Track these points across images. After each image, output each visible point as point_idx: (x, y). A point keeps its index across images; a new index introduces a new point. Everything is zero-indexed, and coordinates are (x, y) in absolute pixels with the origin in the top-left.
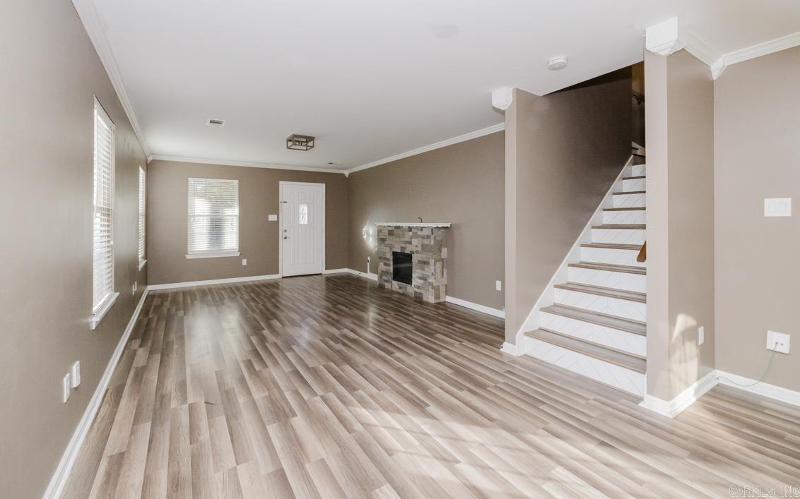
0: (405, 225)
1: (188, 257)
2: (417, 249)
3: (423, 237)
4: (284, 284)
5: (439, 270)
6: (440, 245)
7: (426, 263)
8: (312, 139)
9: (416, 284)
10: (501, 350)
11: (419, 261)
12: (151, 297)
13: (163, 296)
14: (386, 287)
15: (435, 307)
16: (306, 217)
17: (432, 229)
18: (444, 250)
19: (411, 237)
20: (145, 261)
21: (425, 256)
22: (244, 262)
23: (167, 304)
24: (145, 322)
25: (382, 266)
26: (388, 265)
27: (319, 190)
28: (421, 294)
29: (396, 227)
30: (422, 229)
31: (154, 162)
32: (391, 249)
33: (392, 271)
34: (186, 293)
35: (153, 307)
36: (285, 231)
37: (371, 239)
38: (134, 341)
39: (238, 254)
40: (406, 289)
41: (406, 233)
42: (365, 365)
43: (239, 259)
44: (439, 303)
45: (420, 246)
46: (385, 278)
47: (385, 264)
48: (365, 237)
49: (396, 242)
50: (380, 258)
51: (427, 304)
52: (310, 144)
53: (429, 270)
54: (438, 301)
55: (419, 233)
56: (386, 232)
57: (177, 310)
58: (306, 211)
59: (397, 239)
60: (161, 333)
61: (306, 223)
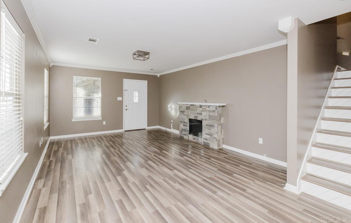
0: (198, 104)
1: (73, 120)
2: (206, 118)
3: (210, 111)
4: (126, 135)
5: (220, 130)
6: (220, 116)
7: (211, 126)
8: (148, 53)
9: (205, 137)
10: (284, 188)
11: (207, 124)
12: (52, 143)
13: (58, 143)
14: (184, 138)
15: (218, 152)
16: (137, 98)
17: (216, 107)
18: (222, 119)
19: (202, 111)
20: (49, 123)
21: (211, 122)
22: (104, 123)
23: (61, 150)
24: (48, 164)
25: (182, 126)
26: (186, 126)
27: (144, 84)
28: (208, 143)
29: (191, 105)
30: (209, 107)
31: (53, 66)
32: (188, 117)
33: (188, 129)
34: (72, 141)
35: (53, 152)
36: (126, 106)
37: (173, 111)
38: (40, 180)
39: (101, 119)
40: (198, 139)
41: (197, 108)
42: (202, 204)
43: (101, 122)
44: (220, 149)
45: (208, 116)
46: (183, 133)
47: (184, 125)
48: (169, 110)
49: (191, 113)
50: (181, 122)
51: (213, 149)
52: (147, 56)
53: (213, 130)
54: (219, 148)
55: (207, 109)
56: (184, 107)
57: (67, 154)
58: (137, 95)
59: (192, 111)
60: (58, 174)
61: (137, 102)
